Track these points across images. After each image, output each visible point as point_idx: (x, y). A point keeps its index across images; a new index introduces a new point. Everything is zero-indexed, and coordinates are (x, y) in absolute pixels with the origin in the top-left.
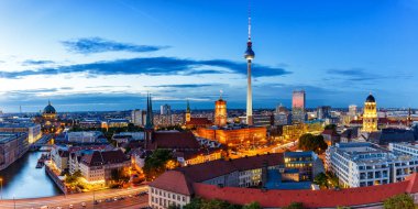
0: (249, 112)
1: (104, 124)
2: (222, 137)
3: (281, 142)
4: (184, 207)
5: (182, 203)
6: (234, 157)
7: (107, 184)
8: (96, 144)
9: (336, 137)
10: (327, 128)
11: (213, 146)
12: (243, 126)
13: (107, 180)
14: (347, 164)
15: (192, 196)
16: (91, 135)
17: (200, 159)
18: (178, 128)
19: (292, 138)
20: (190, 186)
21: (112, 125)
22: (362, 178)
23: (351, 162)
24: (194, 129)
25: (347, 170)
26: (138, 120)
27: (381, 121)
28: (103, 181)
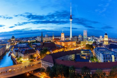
0: (71, 37)
1: (29, 41)
2: (63, 44)
3: (80, 46)
4: (52, 67)
5: (51, 66)
6: (66, 50)
8: (26, 47)
9: (96, 45)
10: (94, 42)
11: (60, 47)
12: (69, 41)
13: (29, 59)
14: (100, 54)
15: (54, 64)
16: (25, 44)
17: (56, 51)
19: (84, 45)
20: (54, 60)
21: (31, 41)
22: (104, 59)
25: (100, 56)
26: (39, 39)
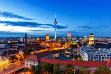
0: (55, 38)
1: (9, 42)
2: (48, 45)
3: (64, 46)
4: (36, 66)
6: (51, 50)
7: (9, 62)
8: (5, 48)
9: (81, 45)
10: (78, 42)
11: (45, 47)
12: (54, 42)
14: (84, 53)
15: (39, 62)
17: (41, 51)
18: (35, 42)
19: (68, 45)
20: (38, 59)
21: (12, 42)
23: (85, 53)
24: (40, 42)
25: (84, 55)
26: (22, 40)
27: (95, 41)
28: (8, 61)
